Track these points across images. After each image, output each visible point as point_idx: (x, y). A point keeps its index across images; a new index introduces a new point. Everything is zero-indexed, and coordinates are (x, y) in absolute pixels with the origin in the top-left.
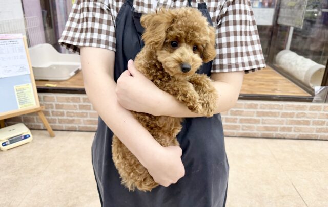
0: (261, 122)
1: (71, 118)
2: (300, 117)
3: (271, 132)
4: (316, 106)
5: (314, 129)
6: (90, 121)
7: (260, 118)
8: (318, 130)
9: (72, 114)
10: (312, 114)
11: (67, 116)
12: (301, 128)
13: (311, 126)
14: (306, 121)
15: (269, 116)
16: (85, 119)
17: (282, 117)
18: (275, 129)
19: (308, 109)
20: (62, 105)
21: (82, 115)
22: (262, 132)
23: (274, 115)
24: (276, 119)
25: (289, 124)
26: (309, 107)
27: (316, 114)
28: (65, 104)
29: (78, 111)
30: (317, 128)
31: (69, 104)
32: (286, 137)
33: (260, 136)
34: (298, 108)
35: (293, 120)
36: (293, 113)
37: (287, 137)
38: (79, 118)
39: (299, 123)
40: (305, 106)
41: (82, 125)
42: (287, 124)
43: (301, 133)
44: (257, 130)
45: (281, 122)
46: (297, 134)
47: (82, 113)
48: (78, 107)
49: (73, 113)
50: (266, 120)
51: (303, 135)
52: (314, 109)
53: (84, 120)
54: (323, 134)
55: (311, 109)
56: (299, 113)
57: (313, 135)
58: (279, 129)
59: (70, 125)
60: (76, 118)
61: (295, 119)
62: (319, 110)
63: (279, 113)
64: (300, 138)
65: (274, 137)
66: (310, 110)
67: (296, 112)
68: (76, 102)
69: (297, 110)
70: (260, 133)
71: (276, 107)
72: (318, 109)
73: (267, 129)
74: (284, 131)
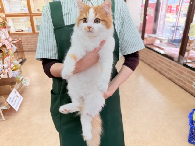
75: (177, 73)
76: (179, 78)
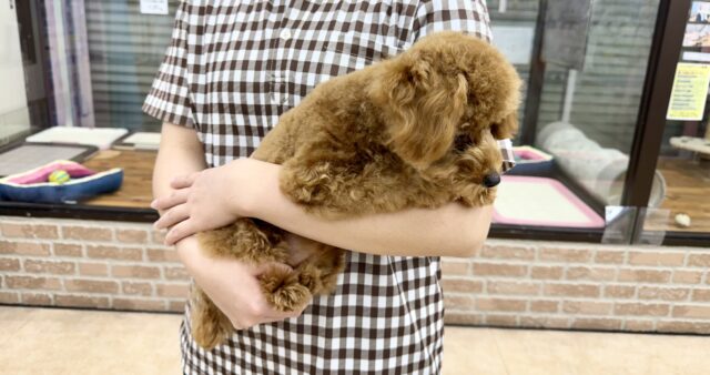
0: (485, 287)
1: (36, 276)
2: (575, 278)
3: (510, 314)
4: (611, 253)
5: (609, 305)
6: (82, 283)
7: (483, 279)
8: (618, 307)
9: (39, 267)
10: (603, 270)
11: (28, 270)
12: (579, 303)
13: (602, 300)
14: (589, 287)
15: (503, 275)
16: (70, 278)
17: (533, 277)
18: (520, 306)
19: (592, 259)
20: (14, 244)
21: (61, 269)
22: (490, 313)
23: (514, 271)
24: (519, 281)
25: (553, 295)
26: (594, 254)
27: (612, 270)
28: (21, 240)
29: (54, 259)
30: (616, 304)
31: (29, 241)
32: (546, 326)
33: (484, 322)
34: (570, 256)
35: (559, 285)
36: (560, 269)
37: (549, 324)
38: (56, 276)
39: (572, 291)
40: (586, 251)
41: (63, 293)
42: (545, 294)
43: (581, 316)
44: (477, 308)
45: (533, 290)
46: (571, 319)
47: (62, 263)
48: (52, 250)
49: (40, 262)
50: (496, 284)
51: (585, 320)
52: (606, 258)
53: (66, 281)
54: (630, 318)
55: (600, 258)
56: (572, 269)
57: (608, 321)
58: (528, 306)
59: (34, 293)
60: (47, 276)
61: (564, 282)
62: (616, 262)
63: (525, 267)
64: (577, 327)
65: (518, 324)
66: (597, 262)
67: (565, 266)
68: (47, 237)
69: (568, 261)
70: (484, 316)
71: (517, 254)
72: (616, 259)
73: (499, 305)
74: (540, 311)
75: (630, 285)
76: (646, 303)
